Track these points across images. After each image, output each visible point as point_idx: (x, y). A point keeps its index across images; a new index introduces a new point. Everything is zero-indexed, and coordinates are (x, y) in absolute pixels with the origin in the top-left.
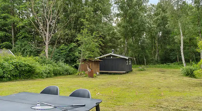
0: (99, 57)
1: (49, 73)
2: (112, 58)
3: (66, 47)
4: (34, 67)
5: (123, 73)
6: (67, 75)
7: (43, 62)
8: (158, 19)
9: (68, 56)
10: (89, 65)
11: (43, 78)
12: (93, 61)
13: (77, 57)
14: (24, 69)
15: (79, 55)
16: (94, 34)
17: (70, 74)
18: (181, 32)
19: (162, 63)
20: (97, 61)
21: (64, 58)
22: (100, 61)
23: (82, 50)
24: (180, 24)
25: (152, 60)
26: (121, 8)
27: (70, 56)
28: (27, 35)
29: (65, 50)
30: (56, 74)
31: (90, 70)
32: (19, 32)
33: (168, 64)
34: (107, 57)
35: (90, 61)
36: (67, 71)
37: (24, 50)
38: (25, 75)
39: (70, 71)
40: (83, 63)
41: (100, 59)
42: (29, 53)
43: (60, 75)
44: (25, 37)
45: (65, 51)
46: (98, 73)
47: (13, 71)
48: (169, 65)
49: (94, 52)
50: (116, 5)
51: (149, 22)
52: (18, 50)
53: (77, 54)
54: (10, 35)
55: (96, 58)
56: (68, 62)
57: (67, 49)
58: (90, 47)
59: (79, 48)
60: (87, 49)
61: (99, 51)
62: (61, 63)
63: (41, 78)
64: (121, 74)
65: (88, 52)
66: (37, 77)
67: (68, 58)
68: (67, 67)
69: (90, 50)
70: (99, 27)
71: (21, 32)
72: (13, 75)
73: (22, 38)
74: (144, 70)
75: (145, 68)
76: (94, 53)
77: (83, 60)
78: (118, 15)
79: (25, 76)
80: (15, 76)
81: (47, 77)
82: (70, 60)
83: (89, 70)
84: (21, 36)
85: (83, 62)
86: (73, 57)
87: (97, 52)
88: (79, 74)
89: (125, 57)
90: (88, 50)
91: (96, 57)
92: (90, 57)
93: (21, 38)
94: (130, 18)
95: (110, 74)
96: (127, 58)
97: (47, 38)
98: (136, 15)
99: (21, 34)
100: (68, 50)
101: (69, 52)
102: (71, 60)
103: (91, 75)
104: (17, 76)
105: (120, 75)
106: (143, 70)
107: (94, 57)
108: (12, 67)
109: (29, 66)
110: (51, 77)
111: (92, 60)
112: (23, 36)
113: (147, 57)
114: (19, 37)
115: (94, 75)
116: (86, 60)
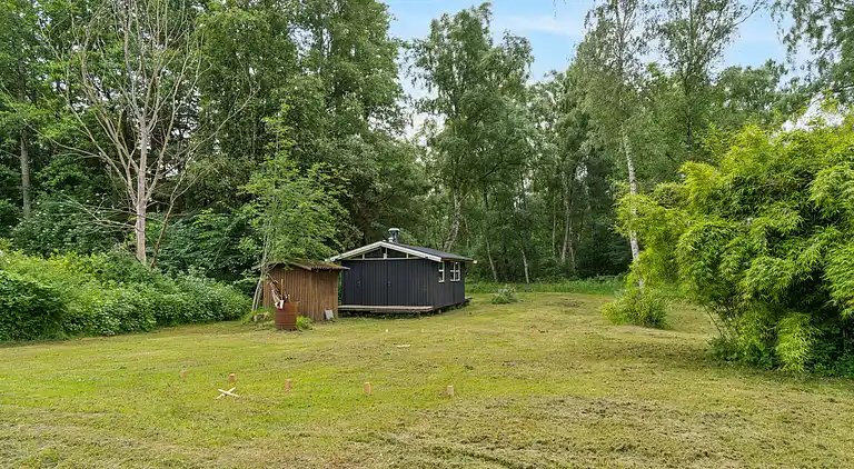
1: (134, 315)
2: (385, 258)
4: (57, 295)
5: (424, 314)
6: (217, 320)
7: (119, 275)
8: (568, 123)
9: (228, 254)
11: (105, 335)
12: (308, 270)
14: (10, 304)
16: (312, 171)
17: (227, 318)
18: (631, 169)
19: (584, 277)
20: (325, 271)
21: (211, 261)
22: (339, 270)
24: (626, 139)
25: (550, 265)
26: (442, 79)
28: (78, 174)
29: (219, 229)
30: (167, 318)
31: (282, 302)
32: (47, 164)
33: (602, 278)
34: (368, 254)
35: (296, 270)
36: (214, 306)
37: (64, 230)
38: (17, 323)
39: (226, 307)
42: (82, 242)
43: (186, 321)
44: (71, 181)
45: (217, 233)
46: (330, 314)
48: (602, 281)
50: (421, 70)
51: (532, 132)
52: (42, 229)
54: (12, 173)
57: (227, 225)
62: (193, 279)
63: (95, 334)
64: (415, 315)
66: (75, 333)
67: (229, 261)
68: (219, 290)
70: (345, 147)
71: (57, 160)
73: (60, 186)
74: (509, 300)
75: (516, 295)
77: (270, 264)
78: (428, 106)
79: (17, 327)
81: (124, 330)
82: (235, 265)
83: (279, 305)
84: (54, 176)
88: (252, 319)
89: (430, 257)
93: (53, 183)
94: (473, 117)
95: (378, 315)
96: (439, 259)
97: (141, 186)
98: (488, 105)
99: (54, 168)
100: (229, 229)
102: (238, 267)
103: (286, 322)
105: (410, 318)
106: (505, 299)
109: (37, 291)
110: (144, 329)
111: (306, 264)
112: (62, 176)
113: (531, 255)
114: (46, 179)
115: (300, 319)
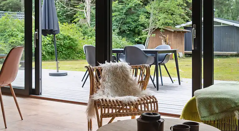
0: (183, 25)
3: (120, 6)
4: (76, 41)
9: (125, 24)
10: (164, 37)
12: (172, 32)
13: (142, 25)
15: (147, 19)
20: (179, 32)
21: (117, 28)
23: (151, 11)
27: (129, 23)
35: (166, 32)
38: (63, 52)
40: (155, 35)
41: (185, 28)
45: (119, 13)
47: (48, 45)
49: (174, 14)
53: (142, 19)
55: (178, 27)
56: (124, 33)
57: (122, 9)
58: (166, 6)
59: (146, 7)
60: (161, 10)
61: (182, 13)
65: (162, 16)
66: (78, 58)
67: (125, 27)
68: (124, 42)
69: (167, 12)
72: (48, 52)
76: (174, 16)
77: (154, 29)
79: (63, 54)
80: (51, 53)
85: (153, 33)
86: (134, 25)
87: (180, 15)
90: (163, 11)
91: (178, 24)
92: (166, 24)
100: (124, 11)
101: (126, 15)
102: (130, 30)
104: (54, 55)
105: (225, 58)
107: (175, 24)
108: (48, 40)
109: (70, 39)
111: (169, 30)
116: (159, 29)
